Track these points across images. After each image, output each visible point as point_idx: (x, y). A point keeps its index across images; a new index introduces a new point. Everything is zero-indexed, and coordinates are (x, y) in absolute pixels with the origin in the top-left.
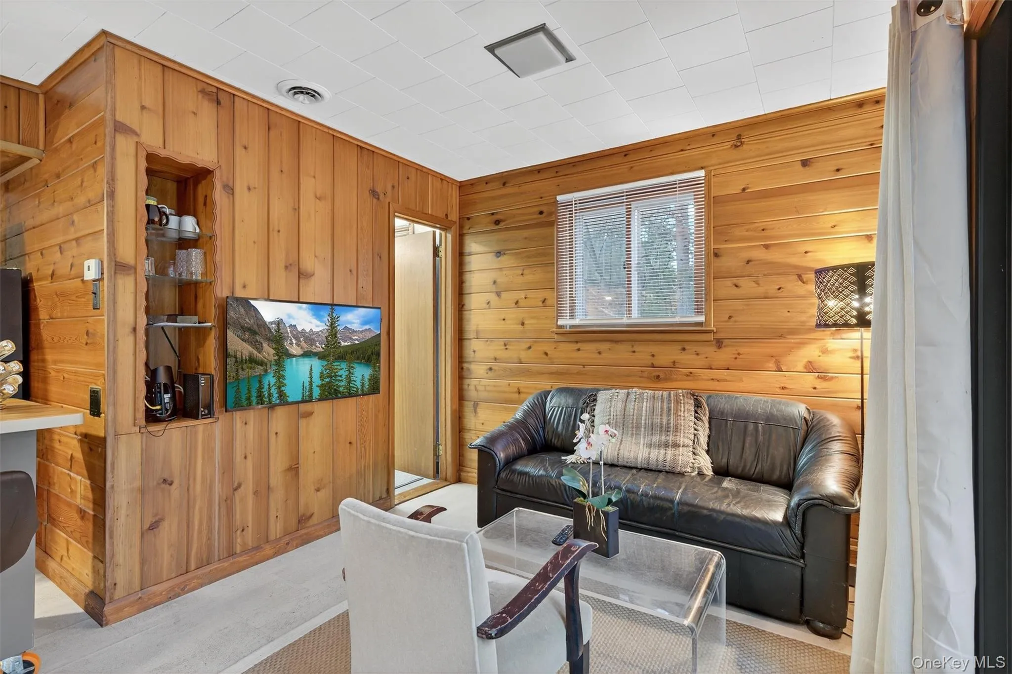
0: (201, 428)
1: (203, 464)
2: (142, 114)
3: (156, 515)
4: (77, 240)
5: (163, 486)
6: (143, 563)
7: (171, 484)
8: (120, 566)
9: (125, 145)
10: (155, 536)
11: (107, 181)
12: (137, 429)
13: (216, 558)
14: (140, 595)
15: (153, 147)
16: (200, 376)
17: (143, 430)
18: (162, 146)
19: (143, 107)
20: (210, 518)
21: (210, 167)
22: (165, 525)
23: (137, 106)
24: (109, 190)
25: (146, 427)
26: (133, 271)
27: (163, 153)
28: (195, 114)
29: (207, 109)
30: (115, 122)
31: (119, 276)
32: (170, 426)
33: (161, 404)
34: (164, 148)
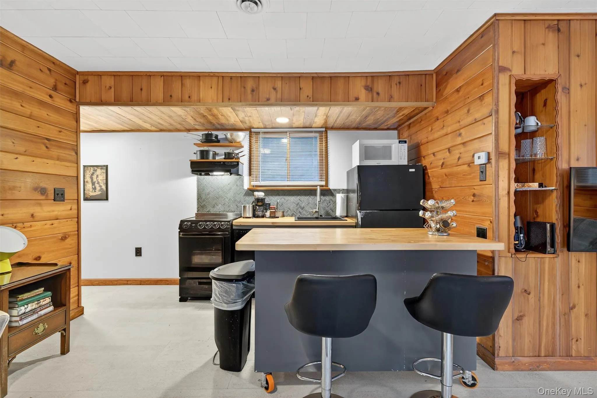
0: (547, 260)
1: (549, 285)
2: (513, 56)
3: (521, 312)
4: (464, 144)
5: (525, 294)
6: (514, 340)
7: (529, 294)
8: (502, 337)
9: (504, 79)
10: (520, 325)
11: (495, 104)
12: (510, 255)
13: (558, 354)
14: (513, 360)
15: (519, 75)
16: (547, 223)
17: (513, 256)
18: (523, 73)
19: (514, 52)
20: (554, 324)
21: (554, 77)
22: (525, 320)
23: (510, 53)
24: (496, 109)
25: (515, 254)
26: (507, 156)
27: (525, 77)
28: (543, 44)
29: (552, 37)
30: (499, 67)
31: (500, 160)
32: (529, 256)
33: (518, 240)
34: (525, 74)
